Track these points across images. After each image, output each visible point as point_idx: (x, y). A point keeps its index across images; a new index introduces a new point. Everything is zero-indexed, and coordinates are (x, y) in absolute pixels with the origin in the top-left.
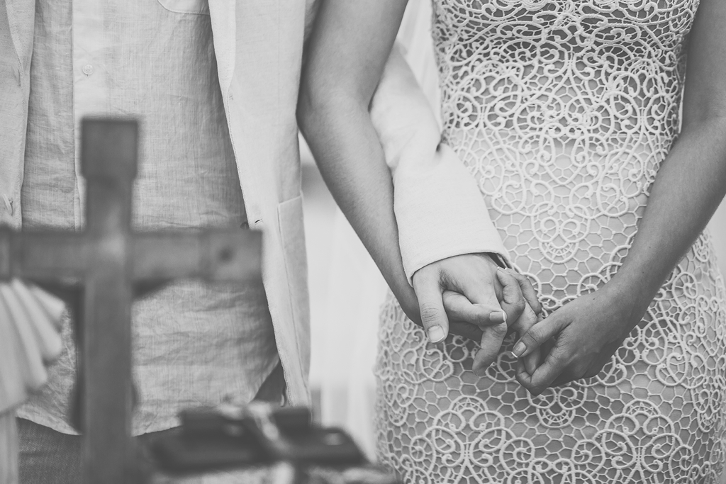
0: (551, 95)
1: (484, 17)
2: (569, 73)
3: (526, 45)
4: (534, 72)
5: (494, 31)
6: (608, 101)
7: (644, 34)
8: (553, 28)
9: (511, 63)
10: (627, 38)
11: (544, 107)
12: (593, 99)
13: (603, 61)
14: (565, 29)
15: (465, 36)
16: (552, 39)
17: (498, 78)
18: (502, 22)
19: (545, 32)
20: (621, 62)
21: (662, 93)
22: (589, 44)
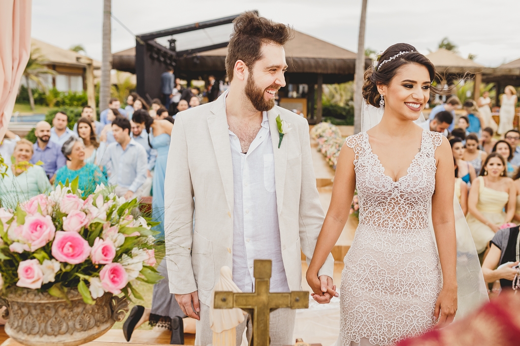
0: (391, 217)
1: (371, 194)
2: (396, 211)
3: (383, 202)
4: (386, 210)
5: (374, 198)
6: (408, 219)
7: (418, 198)
8: (391, 197)
9: (379, 207)
10: (413, 200)
11: (389, 221)
12: (403, 218)
13: (406, 207)
14: (395, 197)
15: (366, 199)
16: (391, 200)
17: (376, 211)
18: (377, 195)
19: (389, 198)
20: (412, 208)
21: (423, 215)
22: (402, 202)
